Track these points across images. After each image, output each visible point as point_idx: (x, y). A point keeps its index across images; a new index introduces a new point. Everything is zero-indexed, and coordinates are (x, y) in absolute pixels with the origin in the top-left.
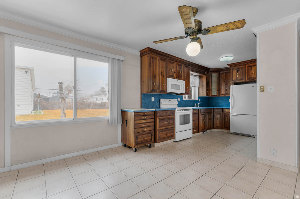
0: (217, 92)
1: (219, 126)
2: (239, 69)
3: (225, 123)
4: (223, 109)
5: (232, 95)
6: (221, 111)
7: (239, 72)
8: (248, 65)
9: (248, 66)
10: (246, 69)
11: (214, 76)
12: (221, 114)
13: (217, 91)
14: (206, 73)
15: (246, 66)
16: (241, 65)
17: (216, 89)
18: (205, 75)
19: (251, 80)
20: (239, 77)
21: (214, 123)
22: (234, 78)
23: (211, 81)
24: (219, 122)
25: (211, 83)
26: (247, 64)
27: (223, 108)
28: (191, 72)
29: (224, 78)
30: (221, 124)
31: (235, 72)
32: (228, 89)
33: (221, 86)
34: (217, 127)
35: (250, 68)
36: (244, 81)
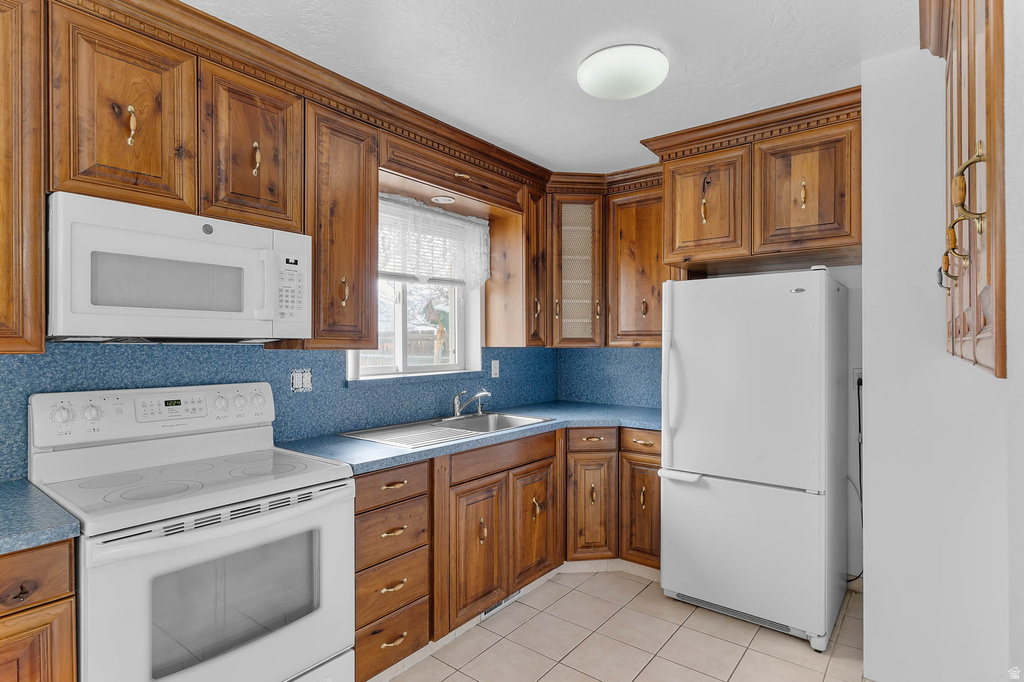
0: (594, 318)
1: (599, 538)
2: (710, 169)
3: (632, 522)
4: (620, 429)
5: (673, 344)
6: (613, 443)
7: (714, 194)
8: (765, 146)
9: (765, 154)
10: (757, 171)
11: (577, 223)
12: (609, 460)
13: (594, 312)
14: (522, 195)
15: (751, 152)
16: (722, 149)
17: (589, 301)
18: (518, 208)
19: (784, 247)
20: (714, 227)
21: (571, 524)
22: (683, 235)
23: (560, 254)
24: (598, 519)
25: (560, 267)
26: (763, 140)
27: (626, 421)
28: (387, 177)
29: (634, 237)
30: (613, 525)
31: (685, 195)
32: (652, 304)
33: (617, 280)
34: (587, 546)
35: (776, 164)
36: (743, 252)
